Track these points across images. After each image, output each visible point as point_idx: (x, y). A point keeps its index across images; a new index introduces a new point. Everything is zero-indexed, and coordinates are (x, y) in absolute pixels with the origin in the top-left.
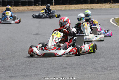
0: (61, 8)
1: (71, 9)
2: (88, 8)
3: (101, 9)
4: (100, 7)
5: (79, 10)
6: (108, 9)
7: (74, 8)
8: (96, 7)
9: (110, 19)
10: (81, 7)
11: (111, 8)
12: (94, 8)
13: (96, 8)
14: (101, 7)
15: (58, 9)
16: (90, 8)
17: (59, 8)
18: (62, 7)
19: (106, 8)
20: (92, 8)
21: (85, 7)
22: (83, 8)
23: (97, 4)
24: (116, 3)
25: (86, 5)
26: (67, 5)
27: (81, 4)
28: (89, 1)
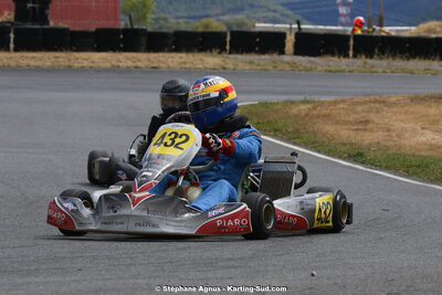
0: (39, 63)
1: (76, 65)
2: (139, 64)
3: (188, 71)
4: (184, 66)
5: (106, 70)
6: (212, 72)
7: (86, 64)
8: (171, 65)
10: (114, 63)
11: (224, 68)
12: (162, 65)
13: (169, 67)
14: (188, 66)
15: (28, 66)
16: (147, 67)
17: (32, 63)
18: (40, 59)
19: (206, 68)
20: (155, 65)
21: (130, 64)
22: (121, 64)
23: (173, 54)
24: (242, 53)
25: (134, 54)
26: (62, 51)
27: (114, 51)
28: (143, 40)
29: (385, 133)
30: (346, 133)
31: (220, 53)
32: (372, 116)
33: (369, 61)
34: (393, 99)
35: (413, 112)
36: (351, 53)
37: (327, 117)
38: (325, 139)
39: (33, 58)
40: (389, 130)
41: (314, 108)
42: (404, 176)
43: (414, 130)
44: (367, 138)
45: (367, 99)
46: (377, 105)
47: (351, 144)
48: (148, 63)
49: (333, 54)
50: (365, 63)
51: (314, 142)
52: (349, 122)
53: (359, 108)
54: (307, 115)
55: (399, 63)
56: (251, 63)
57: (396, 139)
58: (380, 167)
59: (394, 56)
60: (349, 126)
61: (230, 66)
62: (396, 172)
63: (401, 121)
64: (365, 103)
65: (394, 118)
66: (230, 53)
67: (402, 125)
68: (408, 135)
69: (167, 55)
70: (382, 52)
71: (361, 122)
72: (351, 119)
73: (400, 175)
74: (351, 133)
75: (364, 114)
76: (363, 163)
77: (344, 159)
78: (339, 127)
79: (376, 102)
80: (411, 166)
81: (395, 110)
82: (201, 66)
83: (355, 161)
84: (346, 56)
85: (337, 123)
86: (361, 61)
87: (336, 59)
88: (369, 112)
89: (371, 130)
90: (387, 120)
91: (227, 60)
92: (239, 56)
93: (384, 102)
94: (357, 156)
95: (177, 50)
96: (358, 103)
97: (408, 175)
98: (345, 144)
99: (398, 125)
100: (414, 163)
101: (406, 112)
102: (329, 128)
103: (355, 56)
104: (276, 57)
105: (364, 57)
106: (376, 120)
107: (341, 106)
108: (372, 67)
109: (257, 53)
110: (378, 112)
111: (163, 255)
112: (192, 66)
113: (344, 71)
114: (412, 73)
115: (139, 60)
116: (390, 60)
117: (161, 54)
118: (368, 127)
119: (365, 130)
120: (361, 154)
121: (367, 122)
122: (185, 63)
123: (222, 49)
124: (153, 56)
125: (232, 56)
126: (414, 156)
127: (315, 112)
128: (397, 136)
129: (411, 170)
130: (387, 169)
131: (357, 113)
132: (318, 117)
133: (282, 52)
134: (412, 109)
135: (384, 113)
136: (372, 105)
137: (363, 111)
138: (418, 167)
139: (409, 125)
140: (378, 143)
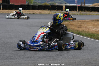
0: (7, 12)
2: (30, 13)
3: (41, 14)
6: (47, 14)
9: (48, 23)
10: (24, 12)
11: (49, 14)
13: (37, 13)
14: (41, 13)
17: (6, 12)
18: (8, 11)
19: (45, 14)
20: (34, 13)
21: (28, 13)
22: (26, 13)
23: (38, 10)
24: (53, 10)
25: (29, 10)
26: (13, 10)
27: (24, 10)
28: (31, 7)
30: (76, 28)
31: (48, 10)
32: (82, 24)
33: (82, 12)
34: (87, 21)
35: (91, 24)
36: (78, 10)
37: (72, 25)
38: (72, 30)
39: (6, 11)
40: (86, 28)
41: (69, 23)
42: (89, 38)
43: (92, 28)
44: (81, 29)
45: (81, 21)
46: (83, 22)
47: (78, 31)
48: (32, 12)
49: (74, 11)
50: (81, 13)
51: (69, 30)
53: (79, 23)
54: (68, 24)
55: (88, 13)
56: (55, 12)
58: (84, 36)
59: (87, 11)
61: (51, 13)
62: (87, 37)
63: (89, 25)
66: (51, 10)
69: (36, 11)
70: (85, 10)
71: (80, 26)
72: (77, 25)
73: (88, 38)
74: (78, 28)
75: (80, 24)
76: (80, 35)
77: (76, 34)
78: (75, 27)
79: (83, 21)
80: (91, 36)
81: (87, 23)
82: (44, 13)
83: (78, 35)
84: (77, 11)
85: (74, 26)
86: (80, 12)
87: (74, 12)
88: (81, 23)
91: (50, 12)
92: (53, 11)
93: (85, 21)
94: (79, 33)
95: (39, 9)
96: (79, 22)
97: (90, 37)
98: (76, 31)
99: (88, 26)
101: (90, 24)
102: (73, 27)
103: (78, 11)
104: (61, 11)
105: (80, 11)
107: (75, 22)
108: (82, 13)
109: (56, 10)
110: (83, 23)
111: (35, 55)
113: (76, 14)
114: (91, 15)
115: (30, 12)
116: (86, 12)
117: (35, 10)
118: (81, 27)
119: (81, 28)
120: (80, 33)
121: (81, 26)
122: (40, 12)
123: (49, 9)
124: (33, 11)
125: (51, 11)
126: (91, 33)
127: (69, 24)
128: (88, 29)
129: (91, 37)
130: (86, 36)
132: (70, 25)
133: (62, 10)
134: (91, 23)
135: (85, 24)
136: (82, 22)
137: (80, 23)
138: (92, 36)
139: (90, 26)
140: (84, 30)
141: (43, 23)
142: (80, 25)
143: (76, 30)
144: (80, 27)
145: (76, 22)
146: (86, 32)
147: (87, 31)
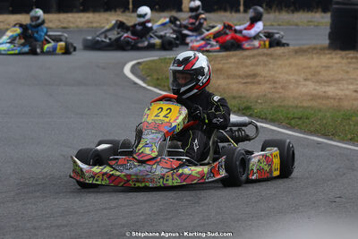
2: (50, 25)
4: (91, 25)
8: (80, 25)
12: (72, 25)
13: (77, 27)
14: (95, 25)
16: (57, 27)
20: (65, 25)
23: (81, 15)
25: (46, 15)
29: (271, 86)
30: (236, 87)
31: (123, 12)
32: (259, 70)
35: (296, 64)
36: (242, 8)
37: (219, 71)
40: (275, 82)
42: (287, 128)
43: (297, 81)
44: (256, 91)
45: (256, 52)
46: (265, 59)
47: (240, 97)
48: (57, 23)
49: (225, 10)
52: (240, 76)
53: (248, 62)
55: (285, 16)
57: (281, 91)
59: (280, 11)
60: (240, 80)
62: (280, 125)
63: (287, 73)
64: (253, 56)
65: (280, 70)
66: (134, 12)
67: (287, 77)
68: (291, 87)
69: (76, 15)
70: (269, 7)
71: (250, 76)
72: (241, 72)
73: (283, 128)
74: (241, 86)
75: (252, 68)
76: (251, 115)
78: (230, 81)
80: (293, 118)
81: (280, 63)
83: (244, 114)
84: (238, 11)
85: (228, 77)
87: (228, 14)
88: (257, 65)
89: (259, 83)
90: (272, 73)
91: (130, 19)
94: (245, 109)
95: (85, 11)
97: (291, 127)
98: (234, 98)
99: (283, 77)
100: (296, 116)
101: (290, 64)
102: (222, 82)
103: (245, 11)
104: (174, 13)
106: (263, 73)
107: (232, 60)
109: (156, 10)
110: (265, 65)
112: (98, 25)
114: (297, 25)
116: (277, 14)
117: (69, 15)
119: (253, 83)
120: (248, 108)
121: (255, 75)
122: (92, 23)
123: (125, 8)
124: (62, 16)
125: (134, 15)
126: (296, 107)
128: (282, 88)
129: (293, 122)
130: (272, 121)
131: (247, 67)
133: (180, 10)
134: (296, 61)
135: (271, 66)
136: (260, 58)
137: (252, 65)
138: (300, 119)
139: (293, 77)
140: (265, 95)
141: (104, 69)
142: (252, 73)
143: (235, 94)
144: (249, 80)
145: (236, 61)
146: (275, 104)
147: (277, 95)
